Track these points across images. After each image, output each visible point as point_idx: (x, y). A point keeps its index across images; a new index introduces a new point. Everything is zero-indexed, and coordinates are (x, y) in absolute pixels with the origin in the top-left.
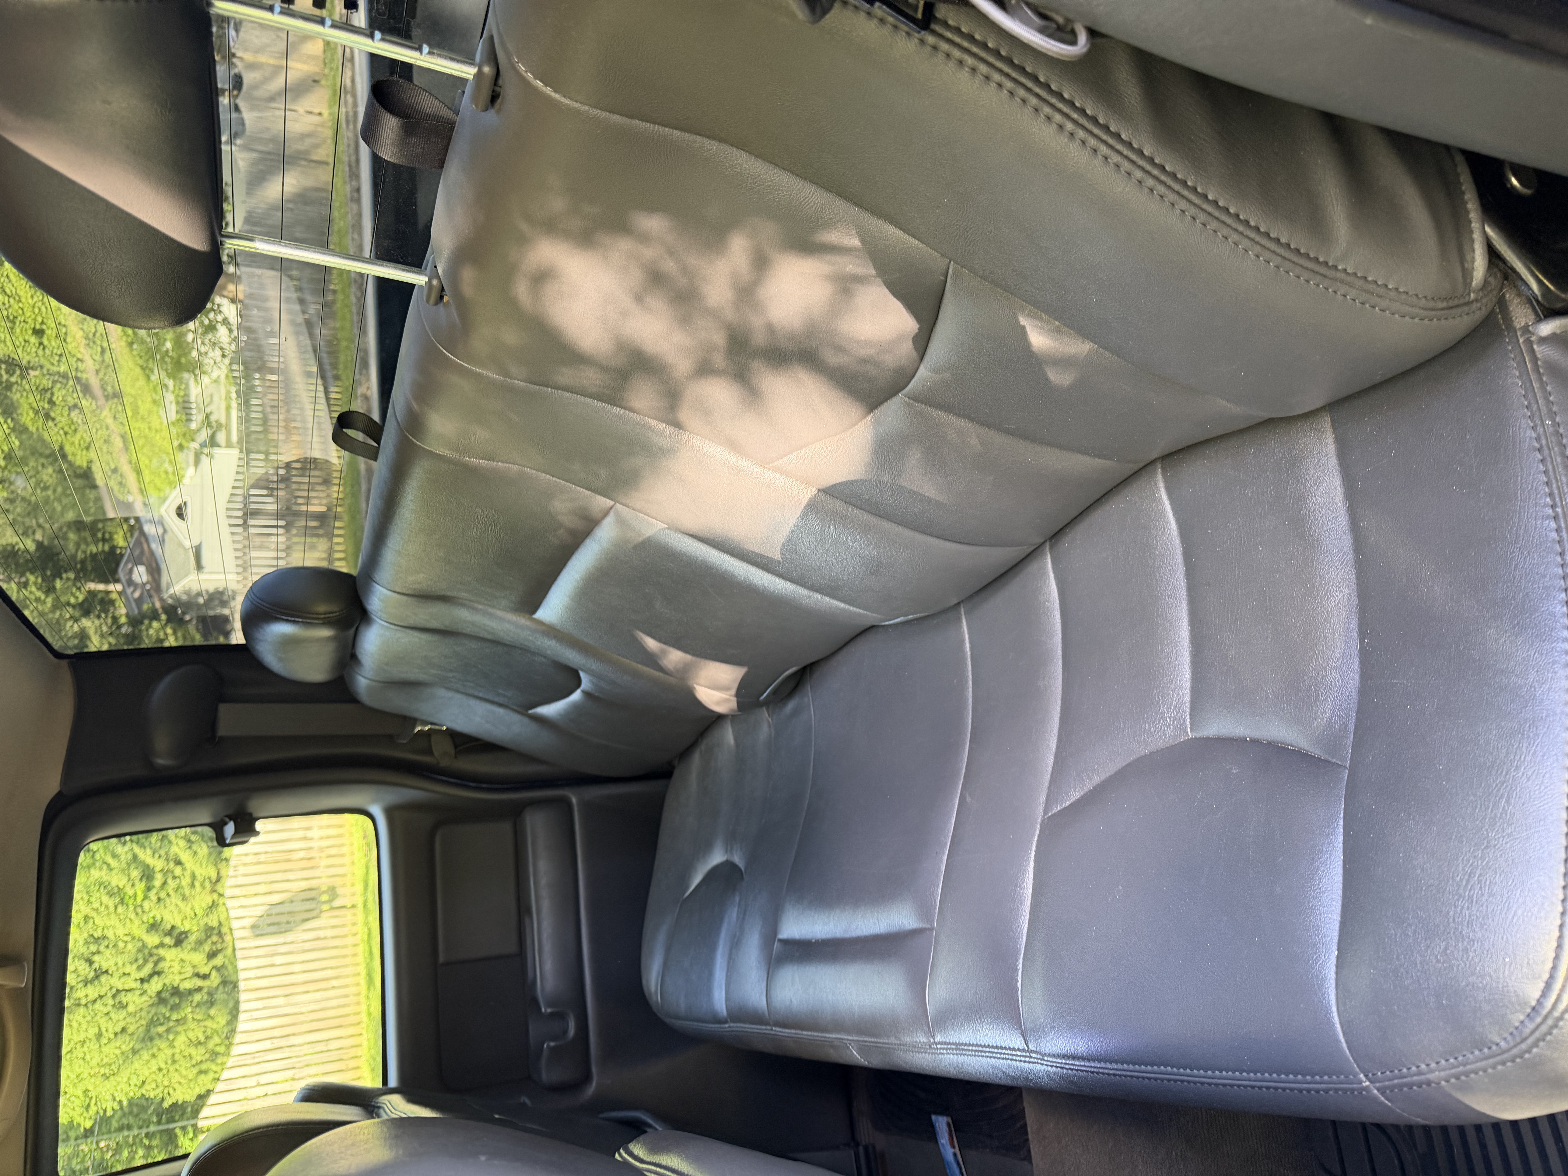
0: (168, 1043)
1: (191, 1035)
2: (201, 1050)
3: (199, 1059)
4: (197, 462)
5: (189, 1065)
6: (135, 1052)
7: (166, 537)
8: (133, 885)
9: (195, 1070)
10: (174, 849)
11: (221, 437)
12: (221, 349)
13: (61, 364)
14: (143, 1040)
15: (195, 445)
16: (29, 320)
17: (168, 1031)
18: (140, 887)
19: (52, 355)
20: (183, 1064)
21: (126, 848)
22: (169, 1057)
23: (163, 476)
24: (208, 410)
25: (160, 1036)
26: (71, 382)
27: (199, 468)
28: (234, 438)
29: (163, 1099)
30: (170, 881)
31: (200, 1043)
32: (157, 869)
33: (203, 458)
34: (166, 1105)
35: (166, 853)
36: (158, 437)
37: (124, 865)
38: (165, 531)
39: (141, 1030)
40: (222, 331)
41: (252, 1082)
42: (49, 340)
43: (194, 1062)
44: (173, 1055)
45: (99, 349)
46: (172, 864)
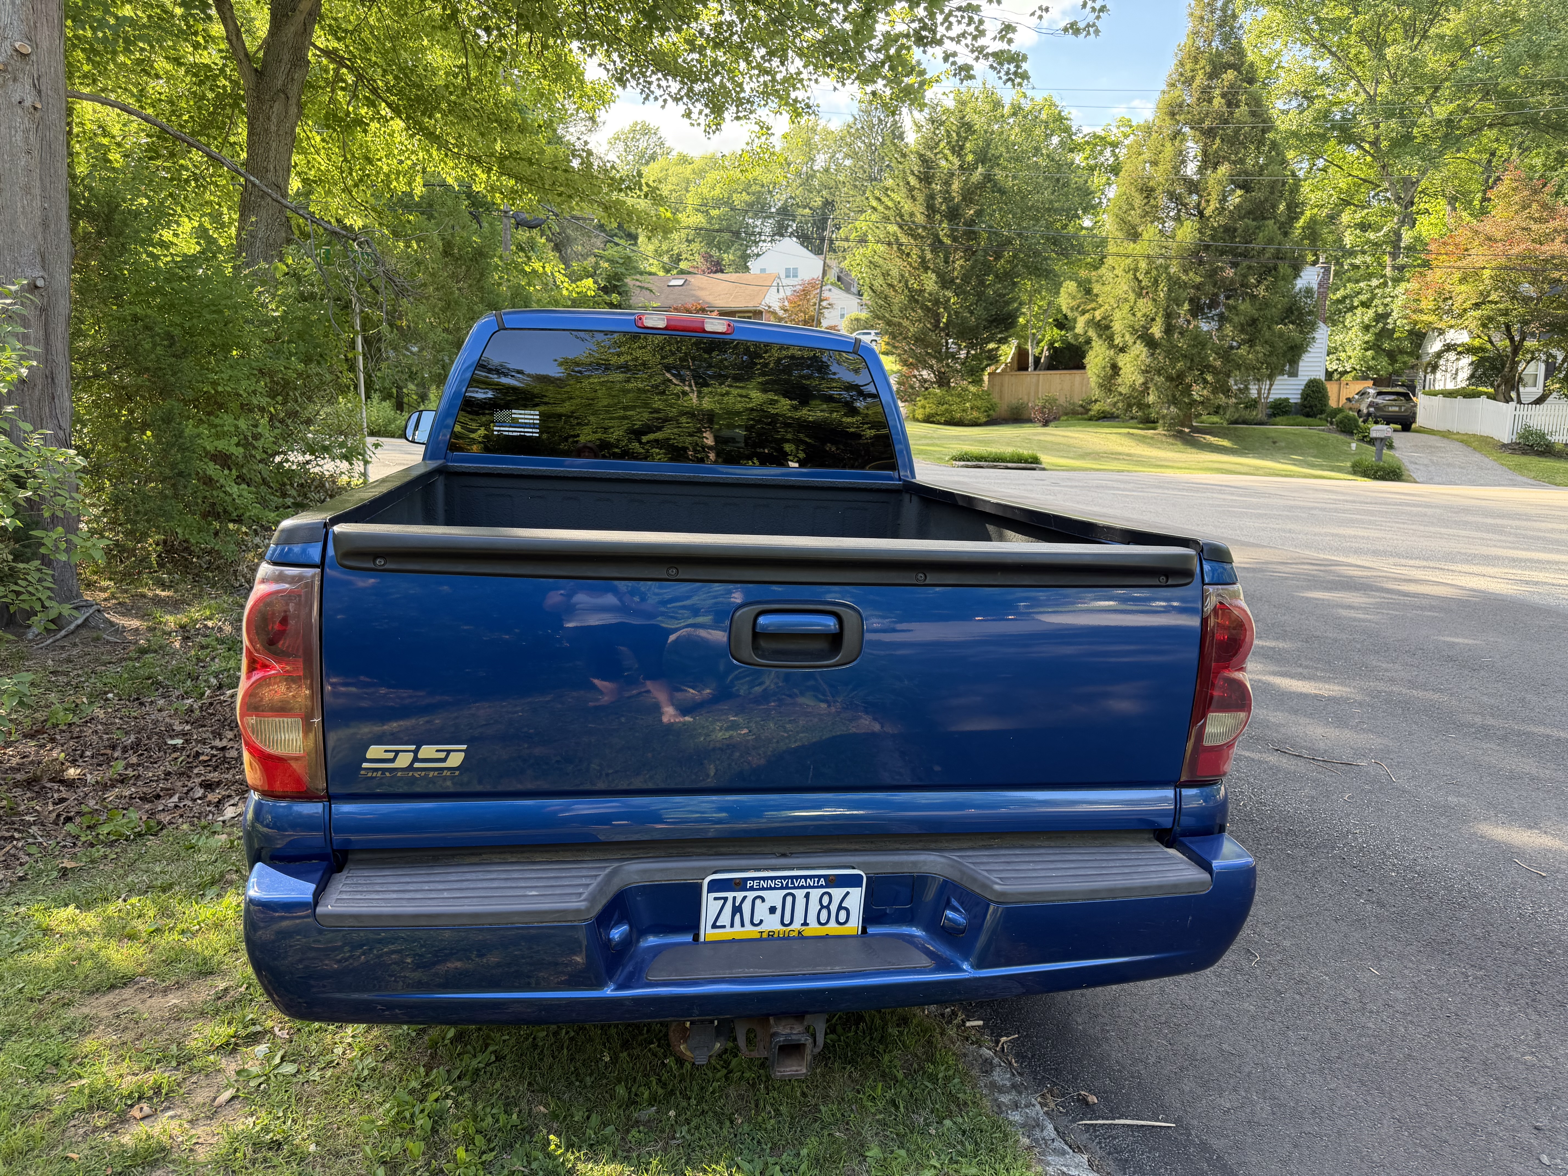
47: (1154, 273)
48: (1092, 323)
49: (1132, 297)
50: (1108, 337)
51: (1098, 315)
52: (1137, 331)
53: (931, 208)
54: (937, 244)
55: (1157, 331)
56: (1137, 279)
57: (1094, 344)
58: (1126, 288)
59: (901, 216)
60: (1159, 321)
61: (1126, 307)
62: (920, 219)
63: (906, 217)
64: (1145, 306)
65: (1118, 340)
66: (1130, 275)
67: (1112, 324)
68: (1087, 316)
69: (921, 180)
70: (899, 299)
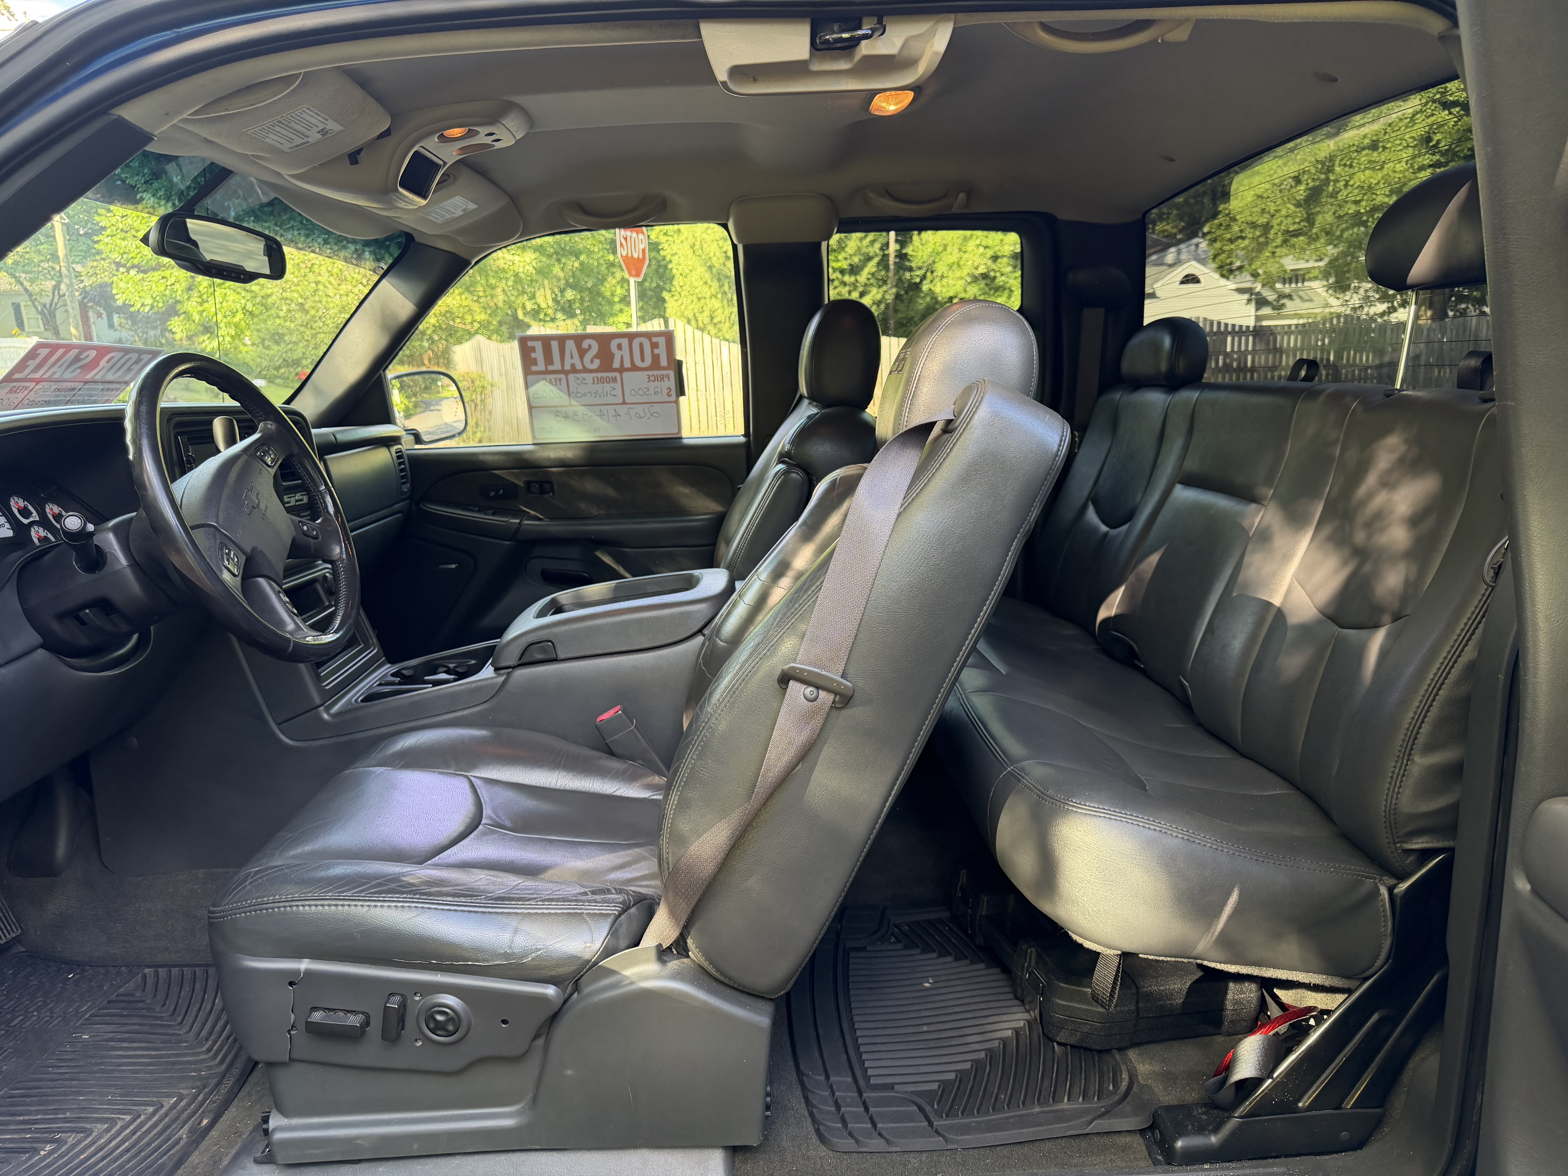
0: (715, 293)
1: (720, 311)
2: (707, 320)
3: (700, 319)
4: (1241, 291)
5: (696, 311)
6: (710, 268)
7: (1163, 268)
8: (846, 259)
9: (691, 316)
10: (874, 290)
11: (1266, 311)
12: (1361, 307)
13: (1342, 167)
14: (719, 274)
15: (1258, 287)
16: (1387, 137)
17: (725, 293)
18: (845, 265)
19: (1350, 158)
20: (696, 306)
21: (878, 251)
22: (704, 295)
23: (1228, 261)
24: (1295, 297)
25: (721, 286)
26: (1323, 176)
27: (1235, 293)
28: (1265, 323)
29: (670, 291)
30: (847, 288)
31: (712, 318)
32: (858, 278)
33: (1247, 296)
34: (665, 294)
35: (871, 285)
36: (1267, 254)
37: (864, 250)
38: (1171, 266)
39: (727, 271)
40: (1382, 307)
41: (699, 358)
42: (1366, 155)
43: (697, 315)
44: (705, 298)
45: (1358, 198)
46: (861, 289)
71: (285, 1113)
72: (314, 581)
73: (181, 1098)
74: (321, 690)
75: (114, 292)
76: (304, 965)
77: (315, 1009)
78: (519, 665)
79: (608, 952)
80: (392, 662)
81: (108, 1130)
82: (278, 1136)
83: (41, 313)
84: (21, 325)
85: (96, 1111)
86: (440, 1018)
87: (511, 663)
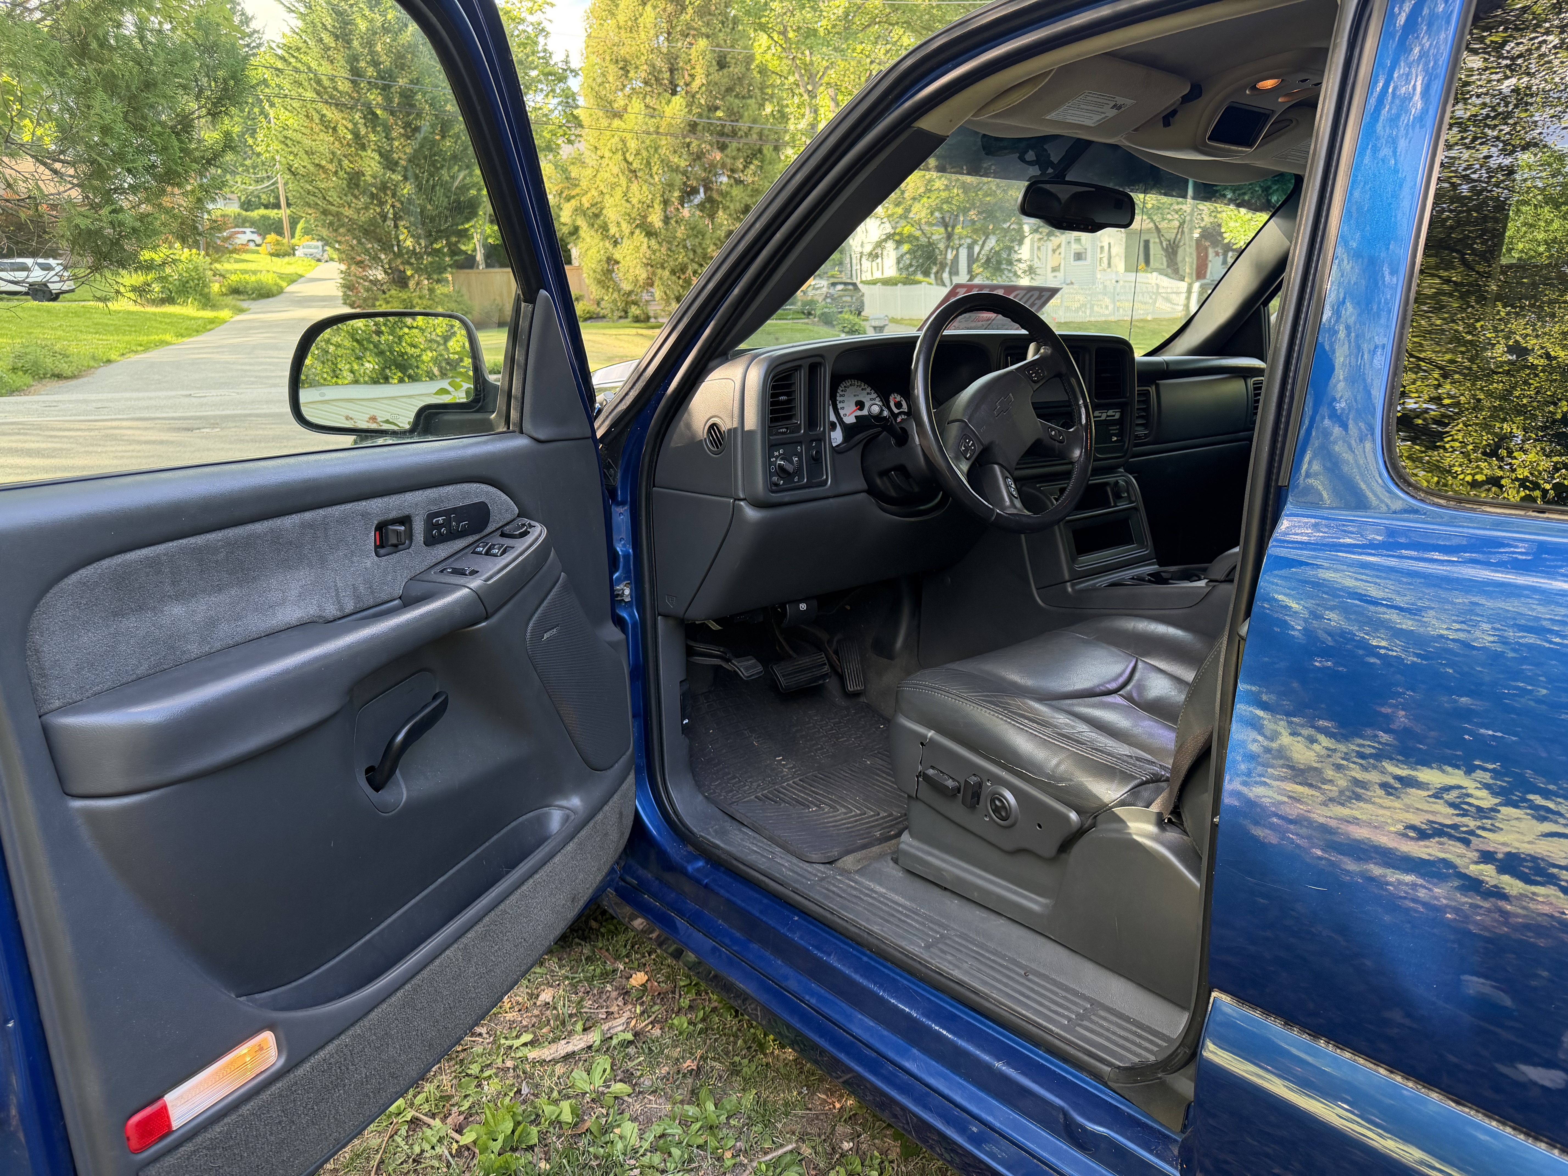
47: (645, 154)
48: (579, 211)
49: (623, 181)
50: (600, 227)
51: (586, 201)
52: (635, 219)
53: (356, 73)
54: (371, 118)
55: (655, 219)
56: (627, 162)
57: (582, 233)
58: (616, 170)
59: (319, 82)
60: (658, 207)
61: (619, 192)
62: (344, 86)
63: (326, 83)
64: (639, 192)
65: (613, 230)
66: (619, 154)
67: (604, 212)
68: (573, 202)
69: (337, 38)
70: (332, 184)
71: (912, 836)
72: (1107, 484)
73: (891, 815)
74: (1071, 570)
75: (1223, 230)
76: (931, 734)
77: (933, 767)
78: (1225, 581)
79: (1122, 803)
80: (1160, 566)
81: (845, 814)
82: (902, 846)
83: (1166, 250)
84: (1147, 262)
85: (846, 801)
86: (997, 803)
87: (1218, 578)
